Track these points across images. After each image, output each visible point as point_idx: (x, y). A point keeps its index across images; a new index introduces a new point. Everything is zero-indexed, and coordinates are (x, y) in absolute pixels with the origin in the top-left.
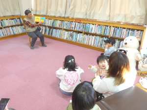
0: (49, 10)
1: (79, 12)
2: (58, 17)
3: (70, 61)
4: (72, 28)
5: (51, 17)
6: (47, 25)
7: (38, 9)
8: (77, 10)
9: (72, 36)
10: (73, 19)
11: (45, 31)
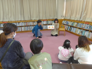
0: (72, 17)
1: (89, 18)
2: (76, 21)
3: (67, 43)
4: (83, 27)
5: (72, 20)
6: (69, 25)
7: (66, 16)
8: (88, 16)
9: (82, 32)
10: (84, 22)
11: (68, 28)
